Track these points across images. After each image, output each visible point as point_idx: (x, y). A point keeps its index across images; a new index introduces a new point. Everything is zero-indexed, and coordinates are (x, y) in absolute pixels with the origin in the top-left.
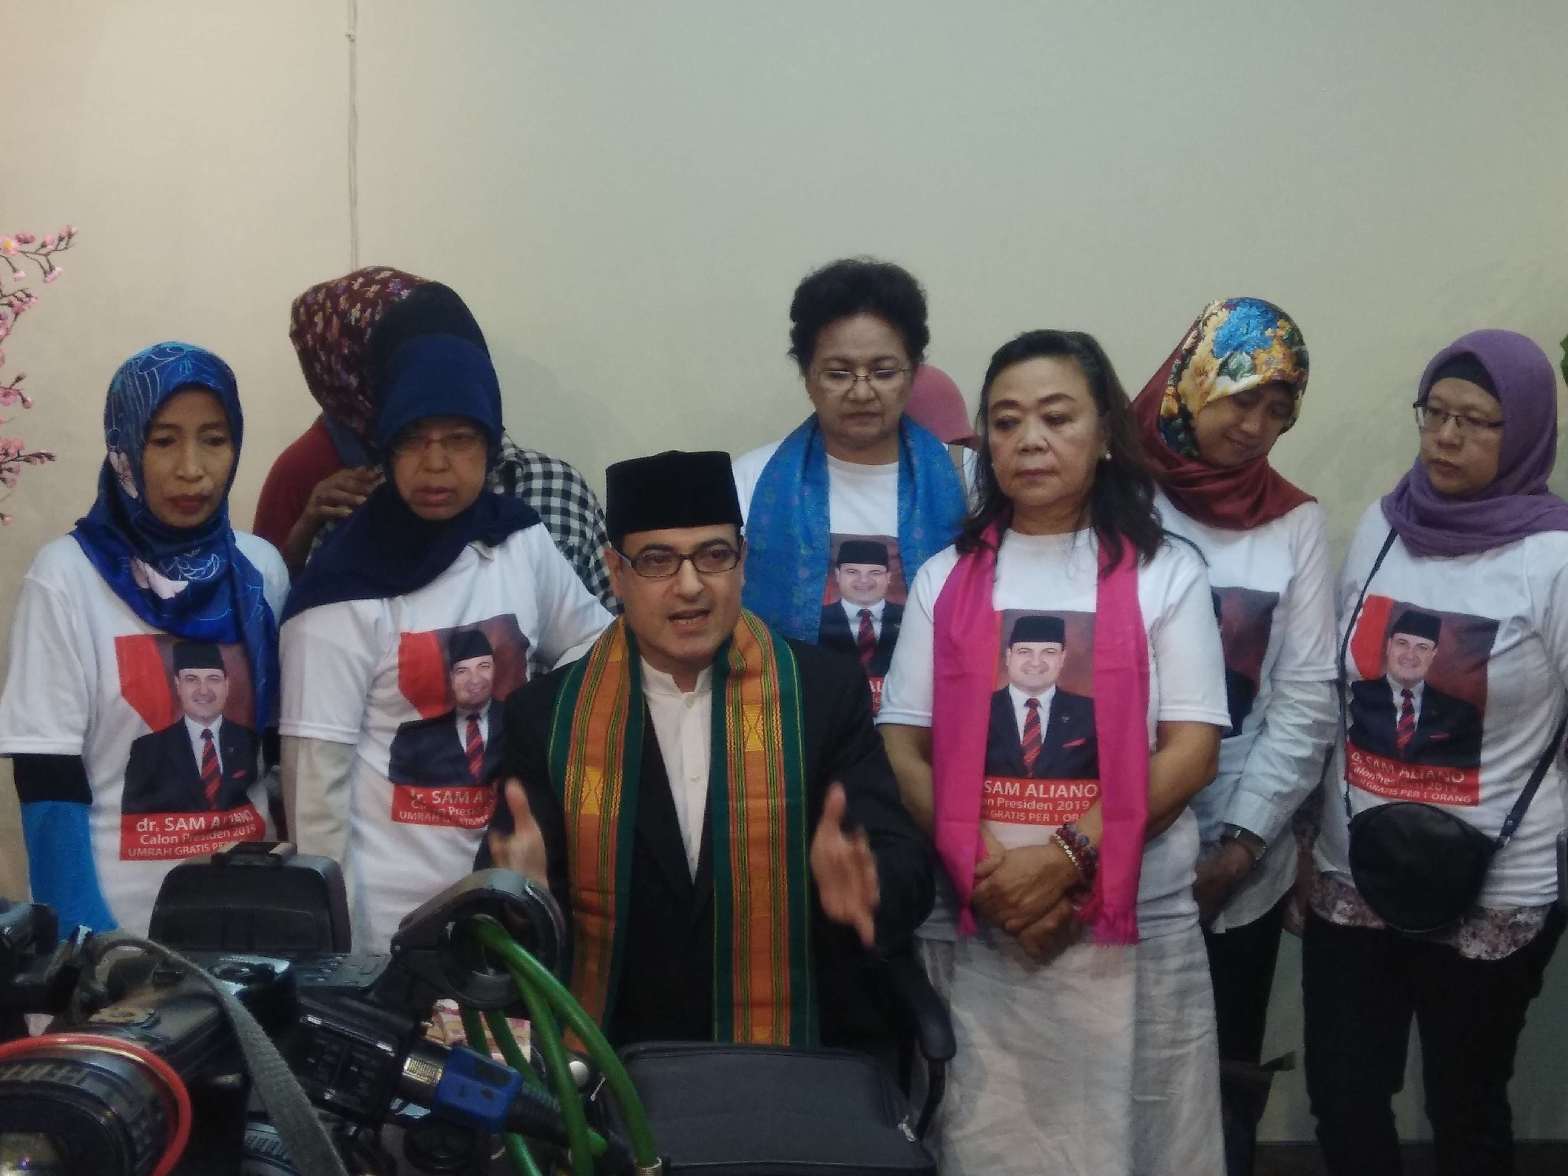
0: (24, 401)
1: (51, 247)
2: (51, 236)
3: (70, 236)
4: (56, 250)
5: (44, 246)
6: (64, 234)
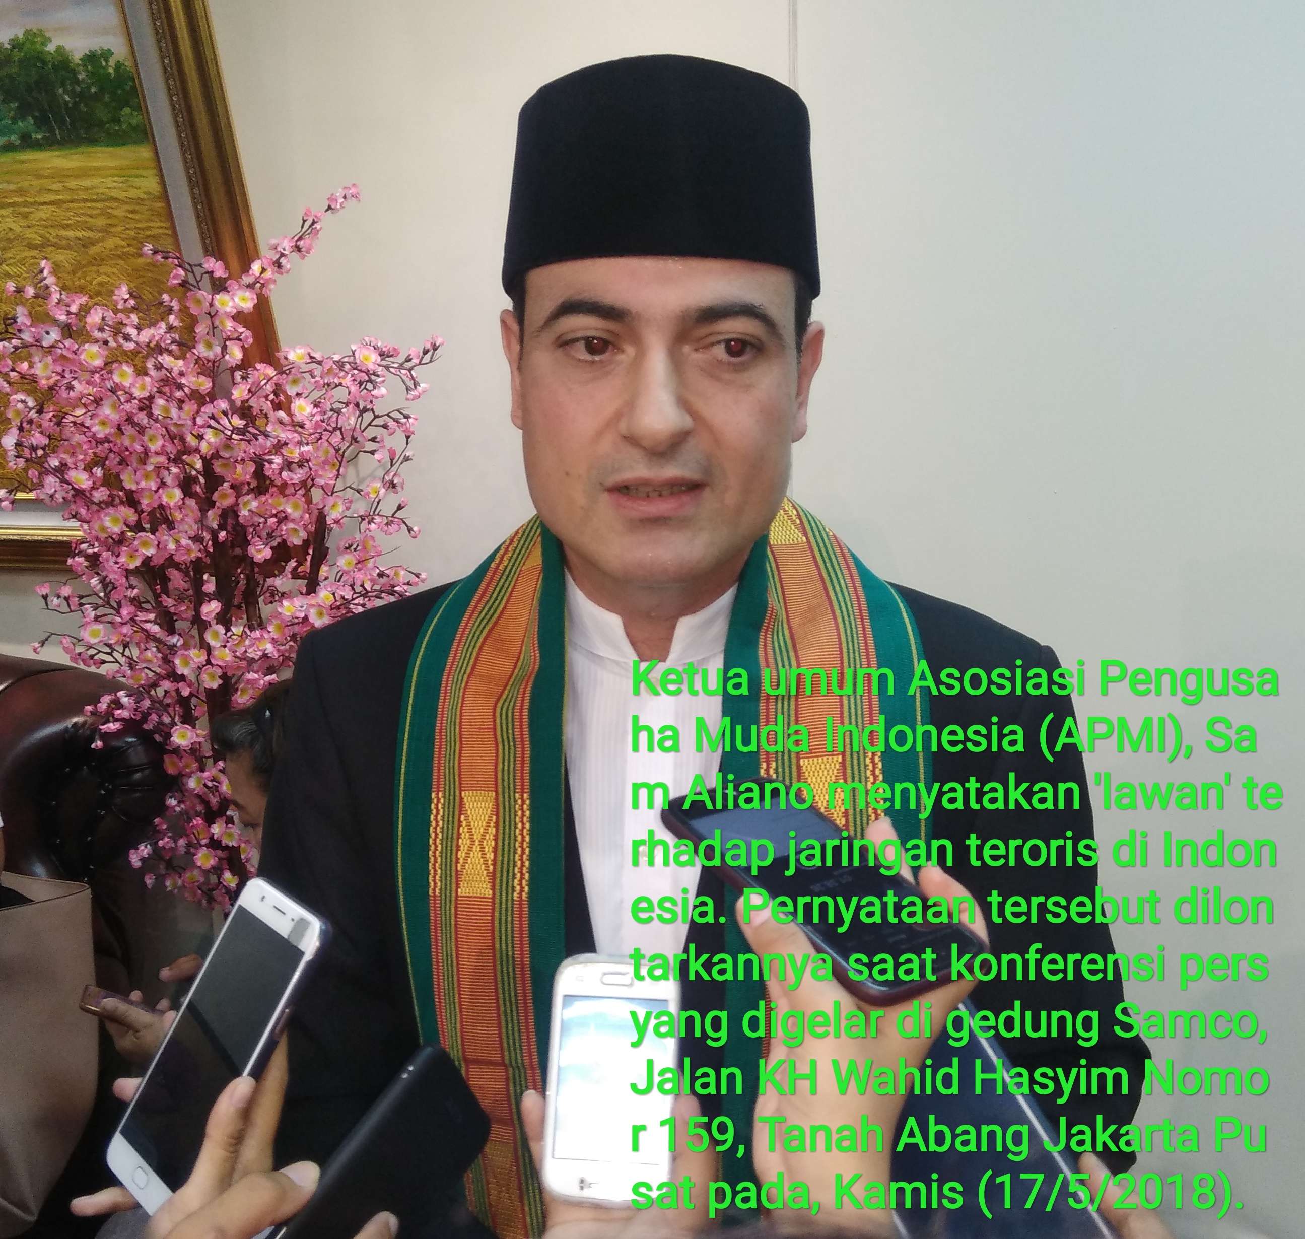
0: (410, 530)
1: (415, 361)
2: (415, 350)
3: (435, 348)
4: (420, 364)
5: (408, 360)
6: (428, 346)
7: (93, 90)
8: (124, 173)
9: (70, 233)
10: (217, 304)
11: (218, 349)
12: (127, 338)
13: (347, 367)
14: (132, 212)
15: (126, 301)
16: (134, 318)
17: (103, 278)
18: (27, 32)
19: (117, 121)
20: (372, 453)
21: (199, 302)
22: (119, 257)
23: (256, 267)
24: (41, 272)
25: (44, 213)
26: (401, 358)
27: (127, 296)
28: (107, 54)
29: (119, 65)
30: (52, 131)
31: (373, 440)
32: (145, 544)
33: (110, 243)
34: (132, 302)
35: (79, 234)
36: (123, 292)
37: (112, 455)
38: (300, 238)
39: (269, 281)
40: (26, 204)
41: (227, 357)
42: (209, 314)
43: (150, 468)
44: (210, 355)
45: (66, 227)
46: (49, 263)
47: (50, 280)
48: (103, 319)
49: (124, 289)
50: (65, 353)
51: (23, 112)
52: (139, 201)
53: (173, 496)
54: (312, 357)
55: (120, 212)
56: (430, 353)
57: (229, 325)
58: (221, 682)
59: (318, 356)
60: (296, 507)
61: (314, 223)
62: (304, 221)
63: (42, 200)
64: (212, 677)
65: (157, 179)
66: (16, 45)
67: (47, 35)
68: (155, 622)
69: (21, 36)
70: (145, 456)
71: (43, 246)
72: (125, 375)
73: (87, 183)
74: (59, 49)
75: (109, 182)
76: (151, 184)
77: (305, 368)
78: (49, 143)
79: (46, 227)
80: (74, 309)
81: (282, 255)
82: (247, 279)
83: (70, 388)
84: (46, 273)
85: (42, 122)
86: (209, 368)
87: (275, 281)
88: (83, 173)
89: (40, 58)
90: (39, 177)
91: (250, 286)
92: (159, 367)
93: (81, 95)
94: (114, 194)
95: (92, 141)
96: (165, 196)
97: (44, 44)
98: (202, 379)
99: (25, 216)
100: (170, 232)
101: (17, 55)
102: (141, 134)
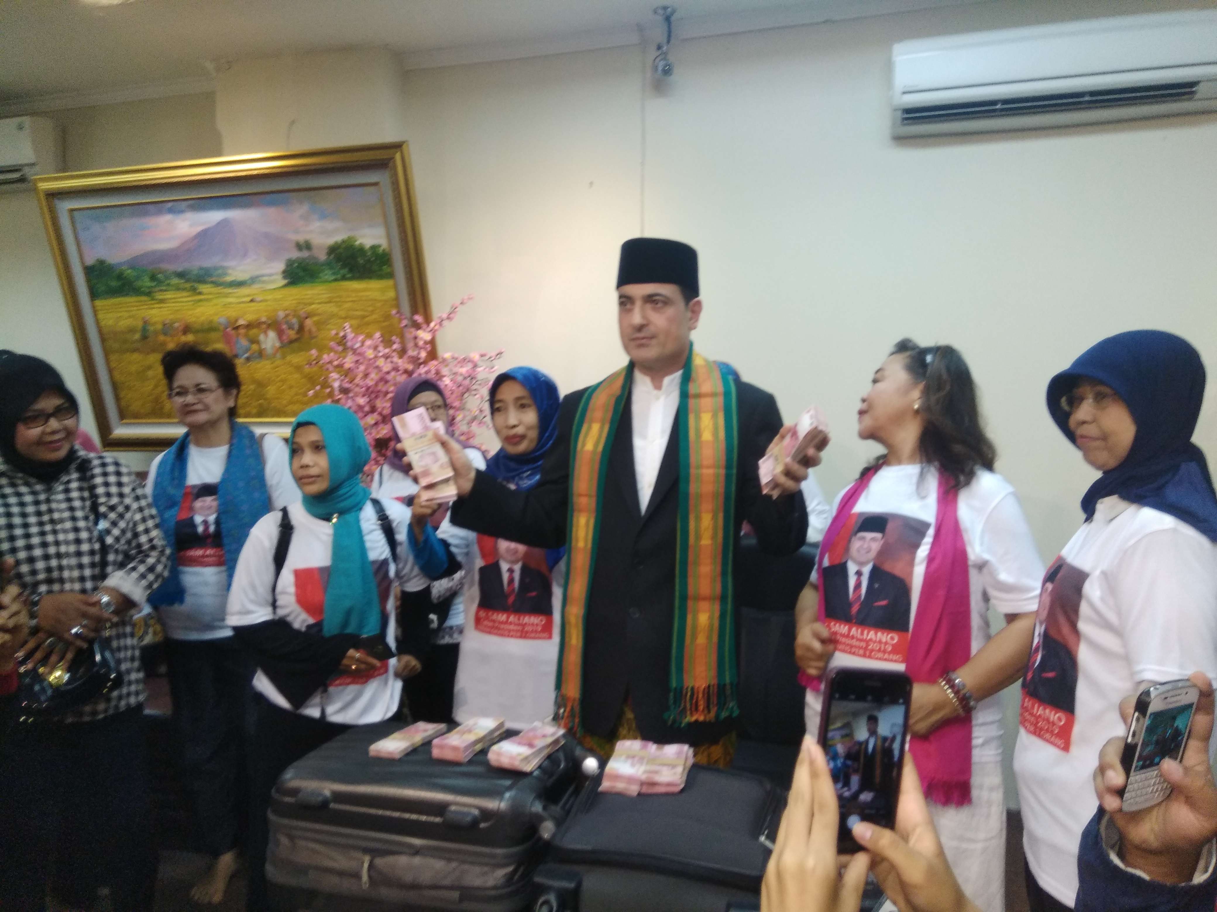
2: (493, 354)
3: (501, 353)
7: (373, 259)
8: (382, 290)
9: (358, 313)
10: (418, 335)
11: (417, 353)
13: (467, 360)
14: (384, 305)
16: (383, 345)
17: (371, 330)
18: (349, 237)
19: (381, 271)
22: (377, 322)
23: (432, 325)
25: (347, 305)
26: (487, 357)
27: (379, 337)
28: (379, 246)
29: (384, 250)
30: (355, 274)
31: (475, 390)
32: (383, 429)
33: (374, 317)
34: (381, 339)
35: (362, 313)
36: (378, 335)
38: (450, 314)
39: (437, 330)
40: (341, 302)
41: (419, 356)
42: (414, 339)
44: (414, 354)
45: (355, 311)
46: (349, 324)
47: (348, 330)
48: (371, 343)
51: (344, 266)
52: (387, 301)
54: (452, 357)
55: (378, 305)
56: (499, 356)
57: (421, 343)
59: (456, 356)
61: (456, 308)
62: (452, 308)
63: (347, 300)
65: (395, 292)
66: (344, 241)
67: (356, 238)
69: (345, 239)
71: (346, 318)
72: (381, 362)
73: (367, 294)
74: (361, 244)
75: (375, 293)
76: (392, 294)
77: (450, 361)
78: (353, 279)
79: (348, 310)
80: (359, 340)
81: (443, 320)
82: (429, 329)
83: (358, 368)
84: (347, 328)
85: (351, 270)
87: (439, 330)
88: (365, 290)
89: (352, 247)
90: (346, 291)
91: (430, 332)
92: (392, 362)
93: (368, 261)
94: (377, 298)
95: (370, 278)
96: (398, 299)
97: (354, 242)
98: (409, 365)
99: (340, 306)
101: (344, 245)
102: (391, 275)
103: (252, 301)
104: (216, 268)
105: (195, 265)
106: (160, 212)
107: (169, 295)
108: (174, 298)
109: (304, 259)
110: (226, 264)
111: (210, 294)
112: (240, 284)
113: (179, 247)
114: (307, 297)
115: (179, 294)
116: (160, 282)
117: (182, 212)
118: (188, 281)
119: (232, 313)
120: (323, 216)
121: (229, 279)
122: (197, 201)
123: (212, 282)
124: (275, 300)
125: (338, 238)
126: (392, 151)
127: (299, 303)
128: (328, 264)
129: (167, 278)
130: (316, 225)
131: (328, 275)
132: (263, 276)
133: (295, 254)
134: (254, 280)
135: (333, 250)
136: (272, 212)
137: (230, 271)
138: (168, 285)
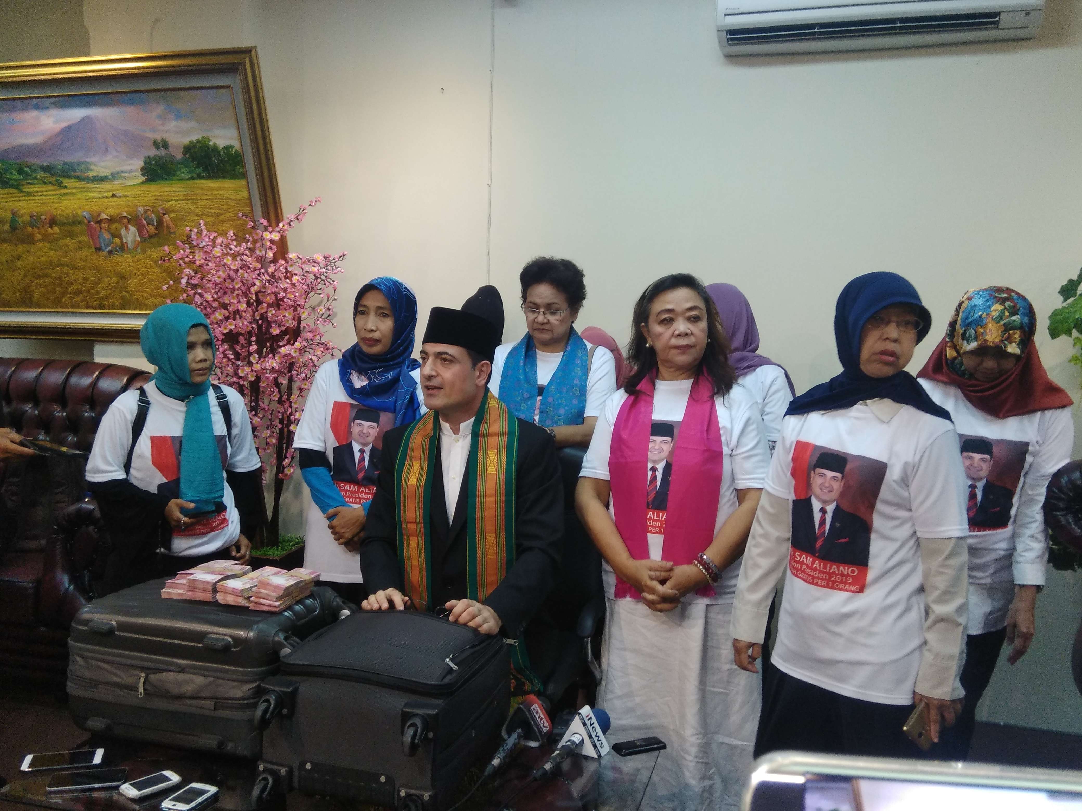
0: (333, 324)
1: (337, 260)
2: (336, 256)
3: (344, 255)
5: (334, 259)
6: (342, 254)
7: (226, 159)
8: (236, 190)
9: (212, 211)
10: (264, 236)
11: (264, 252)
12: (231, 249)
13: (311, 261)
14: (238, 204)
15: (232, 236)
16: (235, 243)
17: (224, 228)
18: (203, 137)
19: (234, 170)
20: (320, 294)
21: (257, 234)
22: (231, 220)
23: (281, 225)
24: (200, 224)
25: (204, 203)
26: (331, 259)
27: (232, 235)
28: (232, 147)
29: (236, 151)
30: (209, 173)
31: (320, 289)
32: (231, 324)
33: (227, 215)
34: (234, 237)
35: (216, 211)
36: (231, 233)
37: (221, 290)
38: (299, 215)
39: (285, 230)
40: (196, 199)
41: (267, 255)
42: (261, 239)
43: (235, 295)
44: (261, 254)
45: (211, 208)
46: (204, 222)
47: (203, 227)
48: (222, 241)
49: (232, 232)
50: (207, 250)
51: (199, 165)
52: (240, 200)
53: (243, 306)
54: (298, 257)
55: (232, 204)
56: (342, 257)
57: (268, 244)
58: (255, 378)
59: (301, 256)
60: (290, 314)
61: (304, 210)
62: (300, 209)
63: (203, 198)
64: (252, 376)
65: (248, 192)
66: (198, 141)
67: (210, 138)
68: (232, 354)
69: (200, 138)
70: (234, 289)
71: (202, 215)
72: (228, 260)
73: (221, 192)
74: (214, 144)
75: (229, 192)
76: (245, 194)
77: (296, 261)
78: (208, 178)
79: (203, 208)
80: (211, 237)
81: (291, 221)
82: (278, 229)
83: (208, 265)
84: (202, 225)
85: (205, 170)
86: (261, 260)
87: (288, 231)
88: (220, 189)
89: (207, 146)
90: (202, 189)
91: (279, 232)
92: (242, 260)
93: (221, 161)
94: (231, 197)
95: (224, 177)
96: (250, 198)
97: (209, 142)
98: (257, 264)
99: (196, 204)
100: (250, 212)
101: (199, 145)
102: (243, 176)
103: (114, 196)
104: (79, 164)
105: (60, 159)
106: (25, 109)
107: (35, 188)
108: (41, 191)
109: (160, 157)
110: (88, 160)
111: (74, 188)
112: (102, 179)
113: (45, 142)
114: (166, 194)
115: (45, 188)
116: (28, 174)
117: (47, 108)
118: (52, 175)
119: (94, 207)
120: (179, 117)
121: (91, 174)
122: (60, 99)
123: (75, 177)
124: (135, 196)
125: (194, 138)
126: (242, 56)
127: (157, 200)
128: (184, 163)
129: (34, 171)
130: (172, 125)
131: (184, 173)
132: (123, 172)
133: (153, 152)
134: (115, 176)
135: (188, 149)
136: (130, 111)
137: (92, 167)
138: (36, 178)
